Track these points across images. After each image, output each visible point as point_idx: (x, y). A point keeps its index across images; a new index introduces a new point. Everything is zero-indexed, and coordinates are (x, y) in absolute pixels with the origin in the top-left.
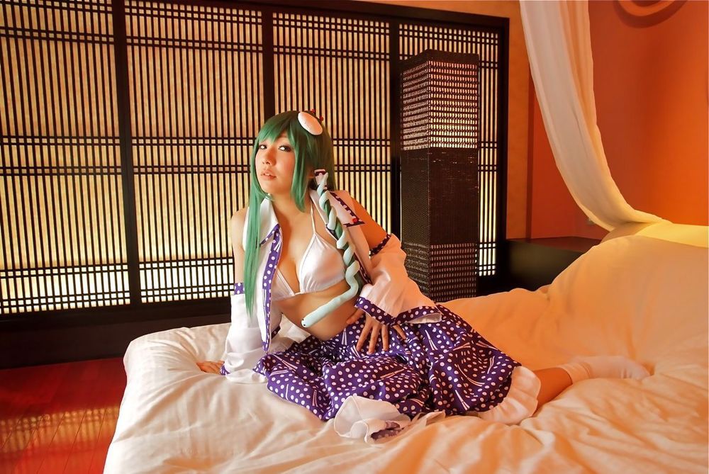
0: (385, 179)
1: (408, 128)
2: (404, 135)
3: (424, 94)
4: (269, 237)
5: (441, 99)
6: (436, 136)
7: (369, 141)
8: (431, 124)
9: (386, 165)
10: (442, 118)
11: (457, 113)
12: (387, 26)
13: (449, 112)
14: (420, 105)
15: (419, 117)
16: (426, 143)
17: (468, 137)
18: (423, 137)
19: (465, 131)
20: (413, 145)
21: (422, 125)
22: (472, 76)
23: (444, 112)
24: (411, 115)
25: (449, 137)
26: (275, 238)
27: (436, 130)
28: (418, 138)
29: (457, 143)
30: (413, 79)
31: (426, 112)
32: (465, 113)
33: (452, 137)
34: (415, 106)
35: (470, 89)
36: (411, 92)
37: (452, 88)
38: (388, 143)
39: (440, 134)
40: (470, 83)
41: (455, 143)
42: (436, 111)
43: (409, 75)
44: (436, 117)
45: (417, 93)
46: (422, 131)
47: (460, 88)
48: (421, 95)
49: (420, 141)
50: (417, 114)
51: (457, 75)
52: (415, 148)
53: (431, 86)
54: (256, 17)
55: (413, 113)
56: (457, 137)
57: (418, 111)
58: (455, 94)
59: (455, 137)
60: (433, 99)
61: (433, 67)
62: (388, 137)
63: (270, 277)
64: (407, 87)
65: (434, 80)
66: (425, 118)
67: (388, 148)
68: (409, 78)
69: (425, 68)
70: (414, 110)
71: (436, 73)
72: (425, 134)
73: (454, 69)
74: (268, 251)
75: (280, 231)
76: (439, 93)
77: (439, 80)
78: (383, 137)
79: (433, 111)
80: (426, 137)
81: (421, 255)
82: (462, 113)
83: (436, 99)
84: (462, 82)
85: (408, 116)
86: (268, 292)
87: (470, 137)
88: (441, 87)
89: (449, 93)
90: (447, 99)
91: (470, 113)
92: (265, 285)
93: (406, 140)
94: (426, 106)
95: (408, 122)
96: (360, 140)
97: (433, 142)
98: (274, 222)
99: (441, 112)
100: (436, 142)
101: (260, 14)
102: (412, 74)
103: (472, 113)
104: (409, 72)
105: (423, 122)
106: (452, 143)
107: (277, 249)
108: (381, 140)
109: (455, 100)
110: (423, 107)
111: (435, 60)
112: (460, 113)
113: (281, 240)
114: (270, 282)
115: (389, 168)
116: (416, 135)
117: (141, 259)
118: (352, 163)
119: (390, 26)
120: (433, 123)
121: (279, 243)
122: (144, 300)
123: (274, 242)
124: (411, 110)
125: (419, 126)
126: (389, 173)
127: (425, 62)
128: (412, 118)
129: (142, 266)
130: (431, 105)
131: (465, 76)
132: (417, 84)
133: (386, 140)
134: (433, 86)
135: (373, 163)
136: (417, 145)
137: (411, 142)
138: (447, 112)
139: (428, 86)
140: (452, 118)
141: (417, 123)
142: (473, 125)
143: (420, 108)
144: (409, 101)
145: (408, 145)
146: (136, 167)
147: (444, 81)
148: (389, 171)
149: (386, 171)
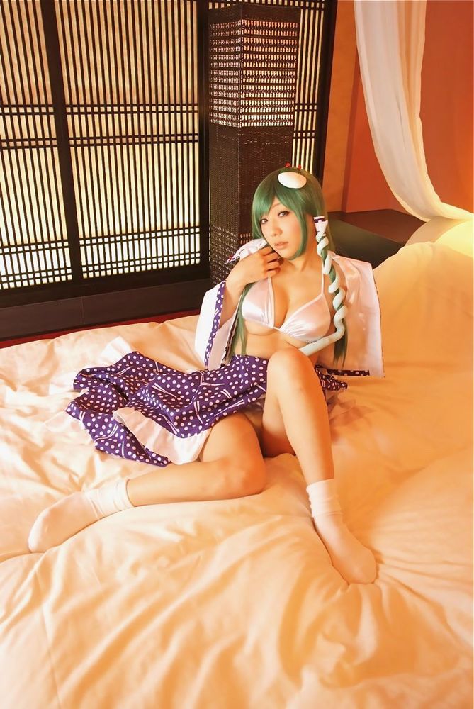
0: (193, 152)
1: (217, 98)
2: (213, 104)
3: (237, 61)
5: (256, 69)
6: (248, 114)
8: (243, 99)
9: (194, 135)
10: (256, 91)
11: (273, 84)
13: (264, 84)
14: (232, 73)
15: (231, 88)
16: (237, 121)
17: (283, 113)
18: (234, 113)
19: (280, 106)
20: (223, 119)
22: (292, 38)
23: (258, 84)
24: (222, 83)
25: (263, 114)
27: (249, 106)
28: (228, 113)
29: (271, 121)
30: (224, 38)
31: (238, 84)
32: (281, 84)
33: (265, 114)
34: (225, 73)
35: (288, 54)
37: (268, 53)
38: (196, 108)
39: (253, 111)
40: (289, 46)
41: (269, 120)
42: (249, 84)
43: (219, 30)
44: (249, 91)
45: (227, 57)
46: (233, 106)
47: (277, 53)
48: (233, 61)
49: (230, 117)
50: (228, 84)
51: (274, 38)
52: (224, 123)
53: (244, 52)
55: (224, 81)
56: (272, 113)
57: (229, 80)
58: (271, 61)
59: (269, 113)
60: (246, 68)
61: (246, 27)
62: (196, 101)
64: (217, 46)
65: (247, 44)
66: (237, 91)
67: (196, 114)
68: (219, 34)
69: (237, 28)
70: (223, 77)
71: (250, 36)
72: (237, 110)
73: (271, 29)
76: (253, 61)
77: (253, 45)
78: (190, 101)
79: (246, 84)
80: (237, 114)
81: (230, 243)
82: (278, 84)
83: (249, 69)
84: (280, 46)
85: (218, 83)
87: (286, 113)
88: (255, 53)
89: (264, 61)
90: (261, 69)
91: (287, 84)
93: (215, 111)
94: (238, 77)
95: (218, 91)
97: (245, 121)
99: (255, 84)
100: (248, 121)
102: (223, 30)
103: (290, 84)
104: (219, 26)
105: (233, 95)
106: (265, 121)
108: (187, 105)
109: (270, 69)
110: (234, 77)
111: (249, 18)
112: (276, 84)
115: (196, 137)
116: (226, 109)
120: (246, 99)
124: (220, 76)
126: (196, 144)
127: (237, 20)
128: (222, 87)
130: (244, 77)
131: (283, 38)
133: (193, 105)
134: (246, 52)
135: (179, 132)
136: (228, 120)
137: (220, 116)
138: (261, 84)
139: (241, 52)
140: (266, 91)
141: (228, 95)
142: (290, 99)
143: (231, 77)
144: (219, 65)
145: (217, 118)
147: (259, 45)
148: (197, 141)
149: (194, 141)
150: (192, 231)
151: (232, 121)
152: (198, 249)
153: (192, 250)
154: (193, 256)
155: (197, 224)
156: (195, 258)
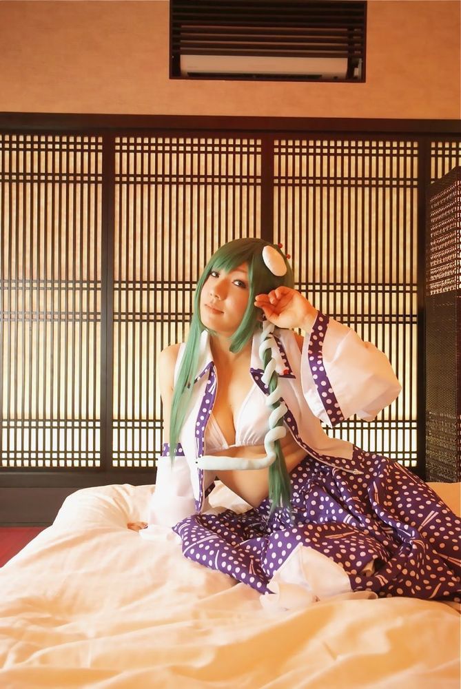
0: (410, 334)
1: (434, 267)
2: (430, 275)
4: (201, 376)
7: (389, 286)
9: (411, 316)
12: (415, 145)
15: (447, 251)
16: (453, 284)
18: (451, 277)
20: (439, 288)
21: (450, 261)
24: (438, 251)
26: (210, 378)
28: (444, 278)
30: (441, 206)
34: (442, 239)
36: (439, 221)
38: (415, 288)
43: (436, 201)
46: (450, 269)
48: (448, 224)
49: (447, 282)
50: (444, 248)
52: (441, 291)
54: (255, 146)
55: (440, 247)
62: (415, 281)
63: (204, 423)
64: (434, 216)
66: (453, 252)
68: (435, 205)
69: (453, 191)
70: (440, 244)
72: (451, 272)
74: (202, 394)
75: (215, 369)
78: (408, 281)
80: (454, 275)
85: (435, 252)
86: (200, 440)
92: (198, 432)
93: (432, 282)
94: (453, 238)
95: (435, 260)
96: (377, 284)
98: (209, 359)
101: (259, 142)
102: (439, 199)
104: (436, 198)
105: (449, 257)
107: (212, 390)
108: (404, 285)
110: (450, 239)
113: (216, 380)
114: (203, 428)
115: (415, 319)
116: (443, 275)
117: (116, 417)
118: (366, 312)
119: (419, 144)
121: (214, 384)
122: (115, 463)
123: (209, 382)
124: (438, 244)
125: (446, 263)
127: (453, 184)
128: (439, 254)
129: (115, 424)
132: (444, 212)
133: (411, 285)
135: (394, 312)
136: (444, 287)
137: (437, 284)
141: (445, 259)
143: (447, 240)
144: (436, 234)
145: (434, 289)
146: (117, 313)
148: (415, 323)
149: (411, 323)
150: (407, 425)
151: (449, 285)
152: (414, 449)
153: (407, 449)
154: (407, 456)
155: (414, 417)
156: (410, 459)
